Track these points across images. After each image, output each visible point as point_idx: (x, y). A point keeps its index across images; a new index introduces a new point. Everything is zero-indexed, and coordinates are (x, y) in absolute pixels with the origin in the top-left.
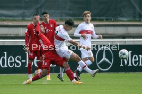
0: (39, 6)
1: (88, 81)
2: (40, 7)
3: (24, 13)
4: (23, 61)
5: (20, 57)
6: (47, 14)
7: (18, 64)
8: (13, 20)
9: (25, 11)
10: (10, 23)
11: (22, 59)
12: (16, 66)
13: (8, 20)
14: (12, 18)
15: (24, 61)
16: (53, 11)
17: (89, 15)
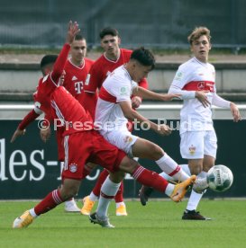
0: (94, 11)
1: (230, 220)
2: (100, 15)
3: (54, 31)
4: (49, 163)
5: (42, 153)
6: (113, 34)
7: (37, 172)
8: (23, 51)
9: (58, 26)
10: (16, 60)
11: (48, 157)
12: (32, 177)
13: (10, 51)
14: (20, 46)
15: (55, 163)
16: (133, 27)
17: (205, 38)
